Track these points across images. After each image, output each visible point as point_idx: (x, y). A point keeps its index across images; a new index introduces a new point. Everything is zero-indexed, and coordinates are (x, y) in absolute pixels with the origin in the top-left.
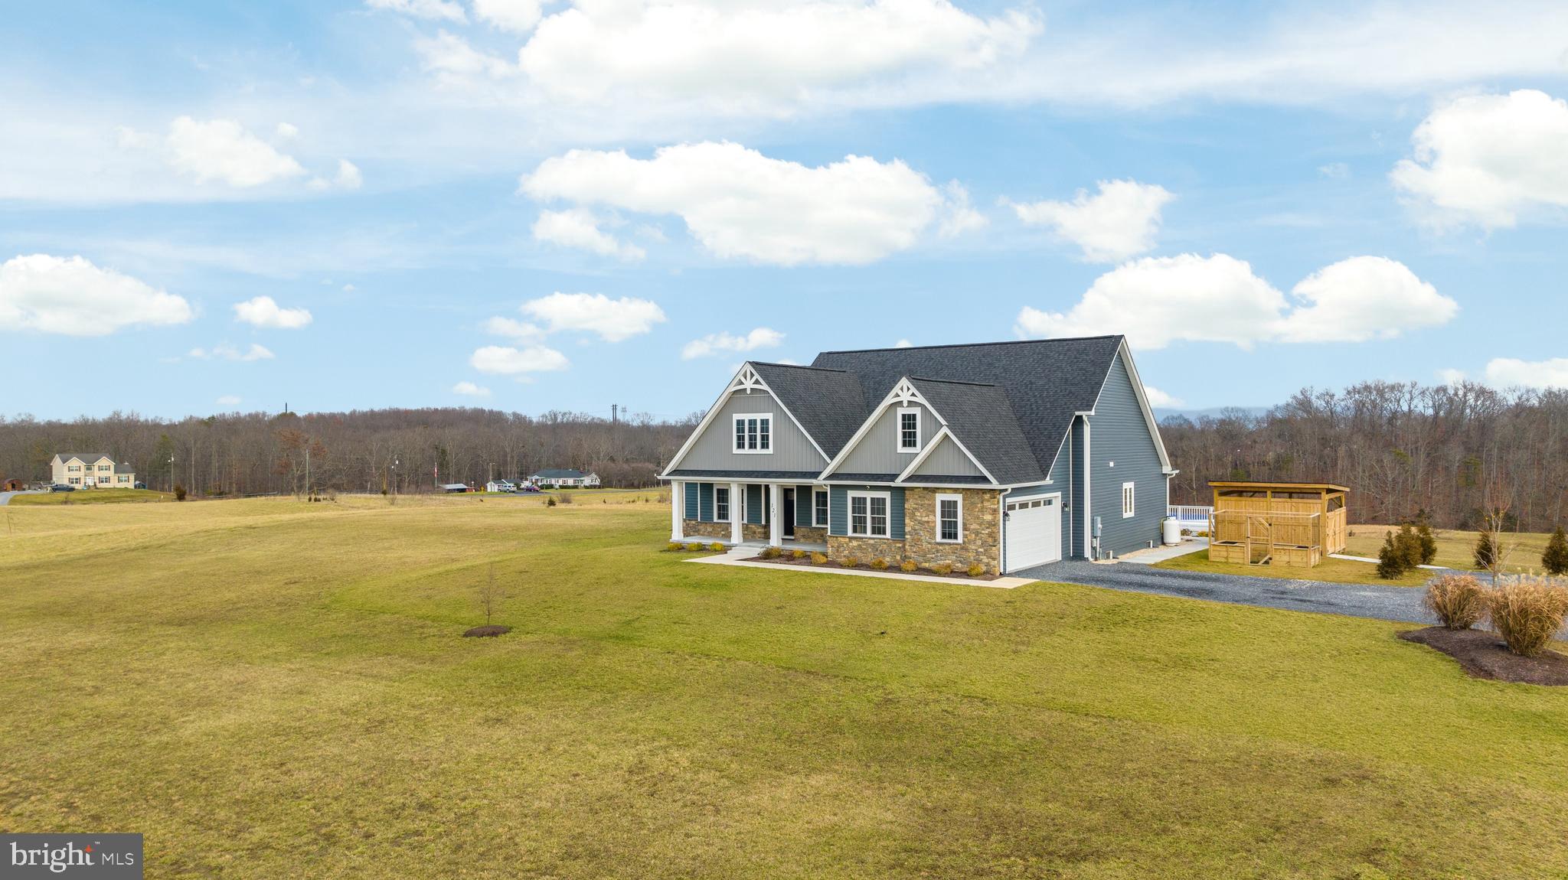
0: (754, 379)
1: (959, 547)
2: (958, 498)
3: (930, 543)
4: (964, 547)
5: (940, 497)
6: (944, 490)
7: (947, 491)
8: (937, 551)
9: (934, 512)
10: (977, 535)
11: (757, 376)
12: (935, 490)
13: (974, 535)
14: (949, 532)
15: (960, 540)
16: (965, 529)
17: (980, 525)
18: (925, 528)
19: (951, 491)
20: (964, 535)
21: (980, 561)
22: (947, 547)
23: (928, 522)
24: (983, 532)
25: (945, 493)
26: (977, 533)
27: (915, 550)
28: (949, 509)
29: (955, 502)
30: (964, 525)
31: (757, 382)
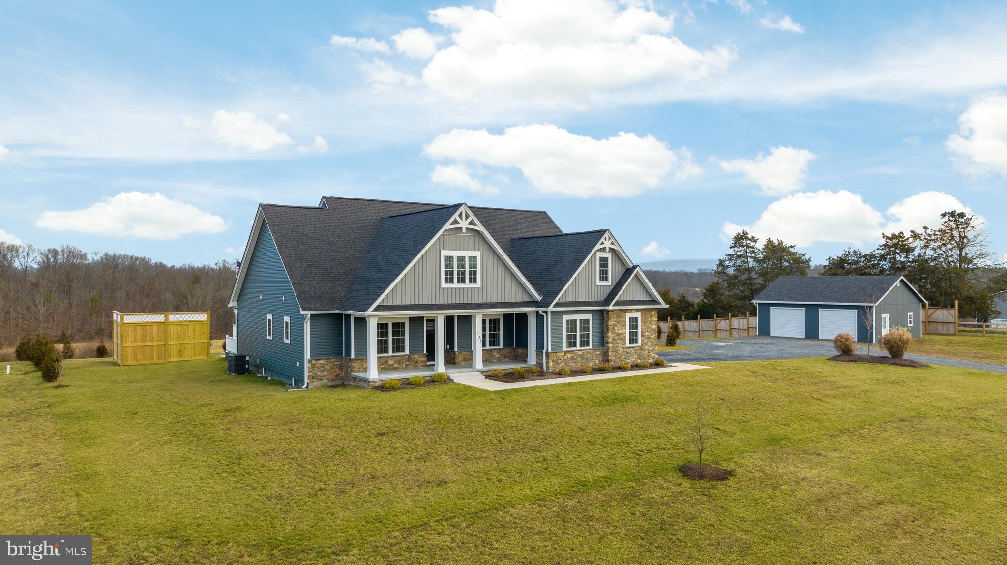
0: (469, 220)
1: (639, 348)
2: (638, 315)
3: (623, 348)
4: (641, 348)
5: (629, 315)
6: (631, 310)
7: (633, 311)
8: (627, 353)
9: (625, 326)
10: (648, 339)
11: (472, 217)
12: (625, 311)
13: (647, 339)
14: (634, 340)
15: (639, 344)
16: (642, 336)
17: (650, 332)
18: (621, 338)
19: (635, 311)
20: (641, 340)
21: (649, 356)
22: (632, 349)
23: (622, 334)
24: (652, 337)
25: (632, 312)
26: (649, 338)
27: (614, 354)
28: (634, 322)
29: (637, 318)
30: (642, 333)
31: (471, 223)
